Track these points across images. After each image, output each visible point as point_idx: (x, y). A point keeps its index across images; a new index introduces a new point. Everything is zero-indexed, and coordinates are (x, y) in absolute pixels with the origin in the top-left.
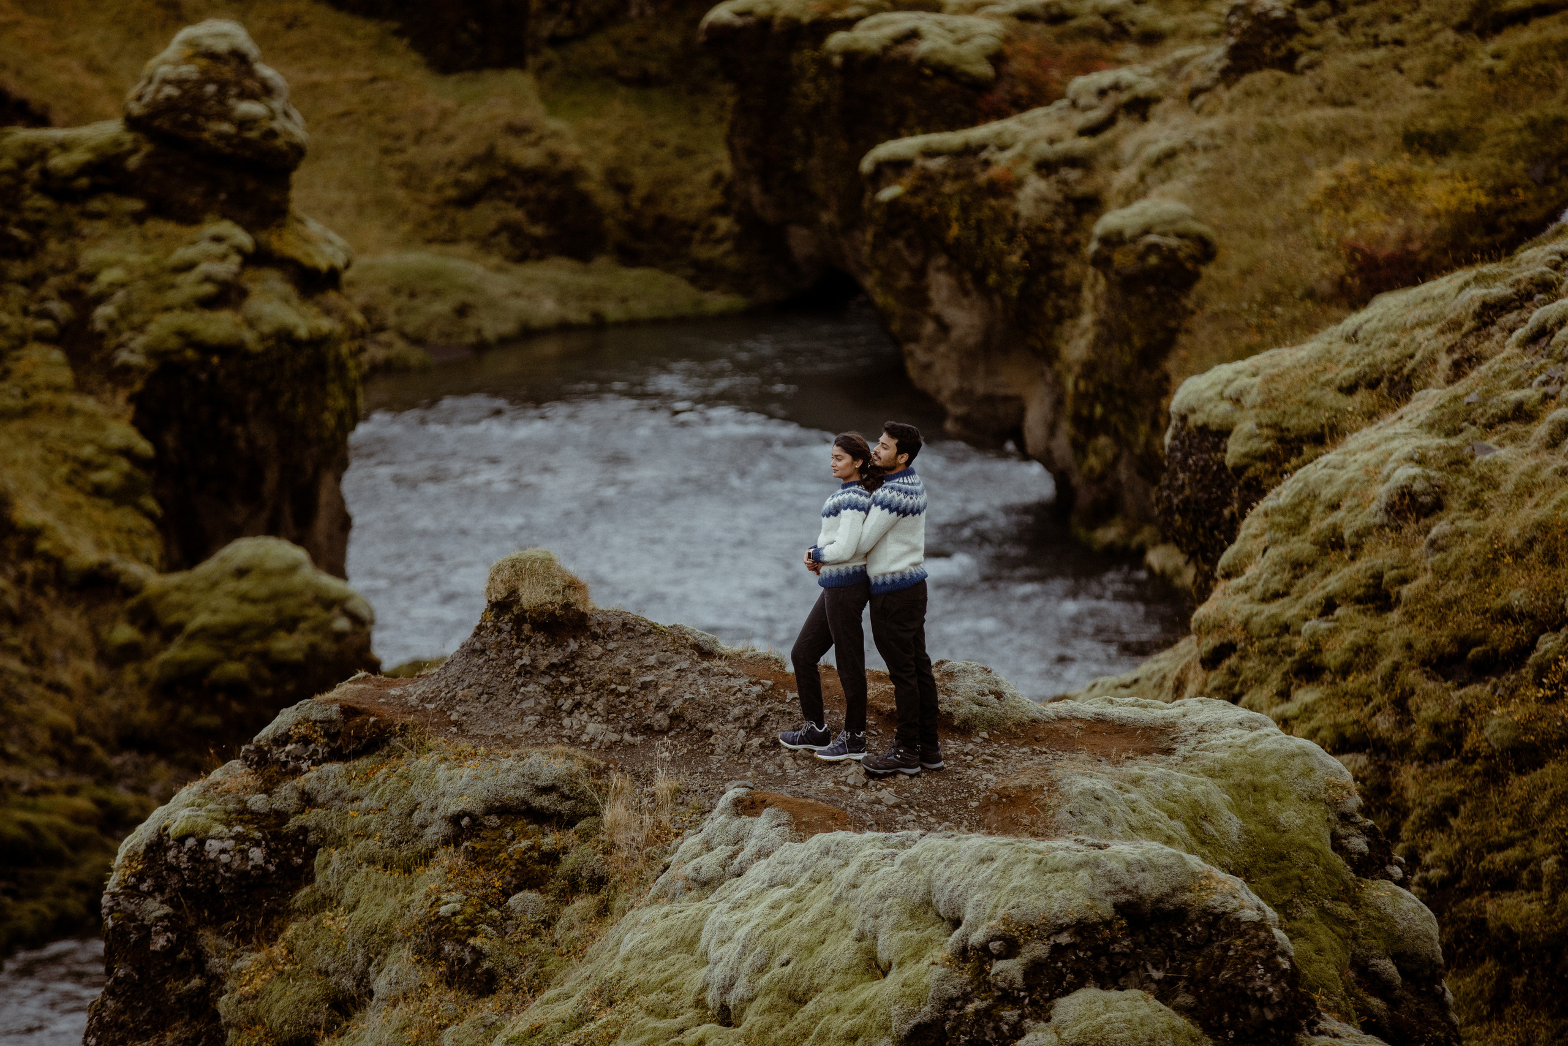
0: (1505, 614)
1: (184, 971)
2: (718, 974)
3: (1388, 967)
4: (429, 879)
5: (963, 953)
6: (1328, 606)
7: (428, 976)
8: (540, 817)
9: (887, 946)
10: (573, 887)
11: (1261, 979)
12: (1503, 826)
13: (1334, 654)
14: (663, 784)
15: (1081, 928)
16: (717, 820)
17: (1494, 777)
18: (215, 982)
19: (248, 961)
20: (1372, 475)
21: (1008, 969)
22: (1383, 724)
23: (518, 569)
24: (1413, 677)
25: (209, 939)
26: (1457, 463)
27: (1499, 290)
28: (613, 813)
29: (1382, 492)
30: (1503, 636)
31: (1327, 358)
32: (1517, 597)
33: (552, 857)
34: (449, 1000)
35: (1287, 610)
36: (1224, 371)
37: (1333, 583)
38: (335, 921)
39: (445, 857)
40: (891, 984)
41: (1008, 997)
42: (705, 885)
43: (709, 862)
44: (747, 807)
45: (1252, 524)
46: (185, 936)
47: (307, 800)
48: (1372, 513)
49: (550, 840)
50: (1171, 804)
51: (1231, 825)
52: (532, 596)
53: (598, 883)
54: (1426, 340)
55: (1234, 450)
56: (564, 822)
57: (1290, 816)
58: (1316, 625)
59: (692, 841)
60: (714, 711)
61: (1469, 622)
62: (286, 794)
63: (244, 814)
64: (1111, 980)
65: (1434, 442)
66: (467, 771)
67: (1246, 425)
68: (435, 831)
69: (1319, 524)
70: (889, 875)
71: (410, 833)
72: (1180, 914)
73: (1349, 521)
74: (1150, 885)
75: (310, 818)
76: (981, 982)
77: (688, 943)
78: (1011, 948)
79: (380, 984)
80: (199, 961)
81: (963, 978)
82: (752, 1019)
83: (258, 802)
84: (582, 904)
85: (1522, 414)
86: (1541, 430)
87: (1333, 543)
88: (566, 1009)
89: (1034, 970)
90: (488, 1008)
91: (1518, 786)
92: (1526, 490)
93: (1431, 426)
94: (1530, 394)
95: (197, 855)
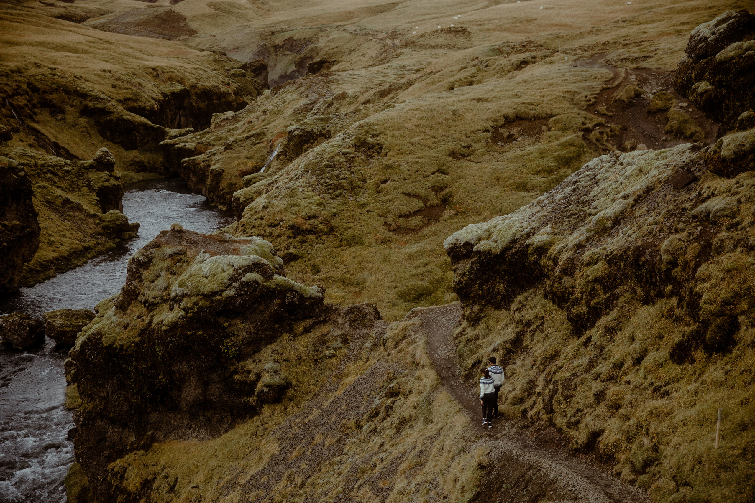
0: (276, 220)
1: (137, 273)
2: (205, 273)
3: (278, 266)
4: (167, 262)
5: (234, 269)
6: (256, 220)
7: (167, 273)
8: (180, 254)
9: (225, 269)
10: (184, 262)
11: (269, 270)
12: (277, 244)
13: (257, 225)
14: (194, 250)
15: (248, 266)
16: (201, 254)
17: (276, 238)
18: (141, 274)
19: (145, 272)
20: (260, 204)
21: (240, 271)
22: (263, 233)
23: (174, 225)
24: (266, 227)
25: (140, 269)
26: (270, 203)
27: (271, 181)
28: (188, 253)
29: (261, 206)
30: (276, 222)
31: (251, 190)
32: (277, 218)
33: (181, 259)
34: (170, 276)
35: (251, 220)
36: (239, 191)
37: (256, 217)
38: (156, 267)
39: (168, 259)
40: (226, 273)
41: (240, 274)
42: (201, 262)
43: (201, 259)
44: (205, 252)
45: (245, 210)
46: (137, 269)
47: (151, 253)
48: (260, 209)
49: (181, 257)
50: (253, 249)
51: (260, 251)
52: (176, 228)
53: (187, 262)
54: (262, 187)
55: (241, 200)
56: (183, 255)
57: (266, 250)
58: (254, 222)
59: (198, 257)
60: (199, 241)
61: (273, 221)
62: (148, 252)
63: (144, 255)
64: (251, 271)
65: (267, 200)
66: (170, 249)
67: (242, 197)
68: (167, 257)
69: (254, 210)
70: (225, 261)
71: (164, 257)
72: (259, 264)
73: (258, 210)
74: (256, 261)
75: (152, 255)
76: (237, 273)
77: (201, 269)
78: (240, 269)
79: (162, 274)
80: (139, 272)
81: (234, 273)
82: (210, 278)
83: (145, 253)
84: (185, 264)
85: (276, 197)
86: (279, 199)
87: (256, 212)
88: (186, 277)
89: (243, 271)
90: (175, 276)
91: (279, 239)
92: (278, 206)
93: (266, 198)
94: (277, 194)
95: (138, 260)
